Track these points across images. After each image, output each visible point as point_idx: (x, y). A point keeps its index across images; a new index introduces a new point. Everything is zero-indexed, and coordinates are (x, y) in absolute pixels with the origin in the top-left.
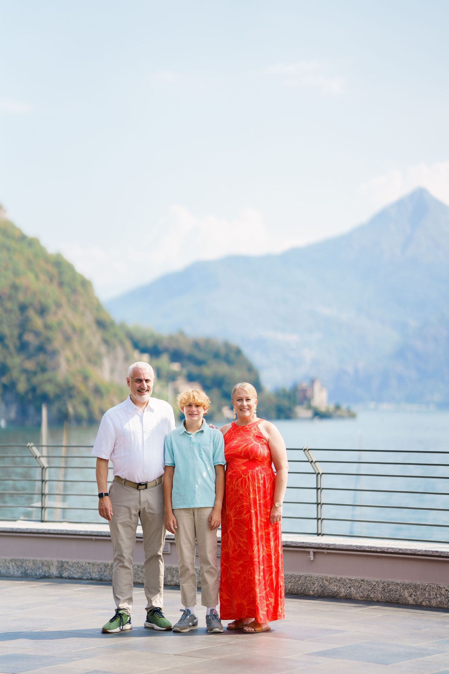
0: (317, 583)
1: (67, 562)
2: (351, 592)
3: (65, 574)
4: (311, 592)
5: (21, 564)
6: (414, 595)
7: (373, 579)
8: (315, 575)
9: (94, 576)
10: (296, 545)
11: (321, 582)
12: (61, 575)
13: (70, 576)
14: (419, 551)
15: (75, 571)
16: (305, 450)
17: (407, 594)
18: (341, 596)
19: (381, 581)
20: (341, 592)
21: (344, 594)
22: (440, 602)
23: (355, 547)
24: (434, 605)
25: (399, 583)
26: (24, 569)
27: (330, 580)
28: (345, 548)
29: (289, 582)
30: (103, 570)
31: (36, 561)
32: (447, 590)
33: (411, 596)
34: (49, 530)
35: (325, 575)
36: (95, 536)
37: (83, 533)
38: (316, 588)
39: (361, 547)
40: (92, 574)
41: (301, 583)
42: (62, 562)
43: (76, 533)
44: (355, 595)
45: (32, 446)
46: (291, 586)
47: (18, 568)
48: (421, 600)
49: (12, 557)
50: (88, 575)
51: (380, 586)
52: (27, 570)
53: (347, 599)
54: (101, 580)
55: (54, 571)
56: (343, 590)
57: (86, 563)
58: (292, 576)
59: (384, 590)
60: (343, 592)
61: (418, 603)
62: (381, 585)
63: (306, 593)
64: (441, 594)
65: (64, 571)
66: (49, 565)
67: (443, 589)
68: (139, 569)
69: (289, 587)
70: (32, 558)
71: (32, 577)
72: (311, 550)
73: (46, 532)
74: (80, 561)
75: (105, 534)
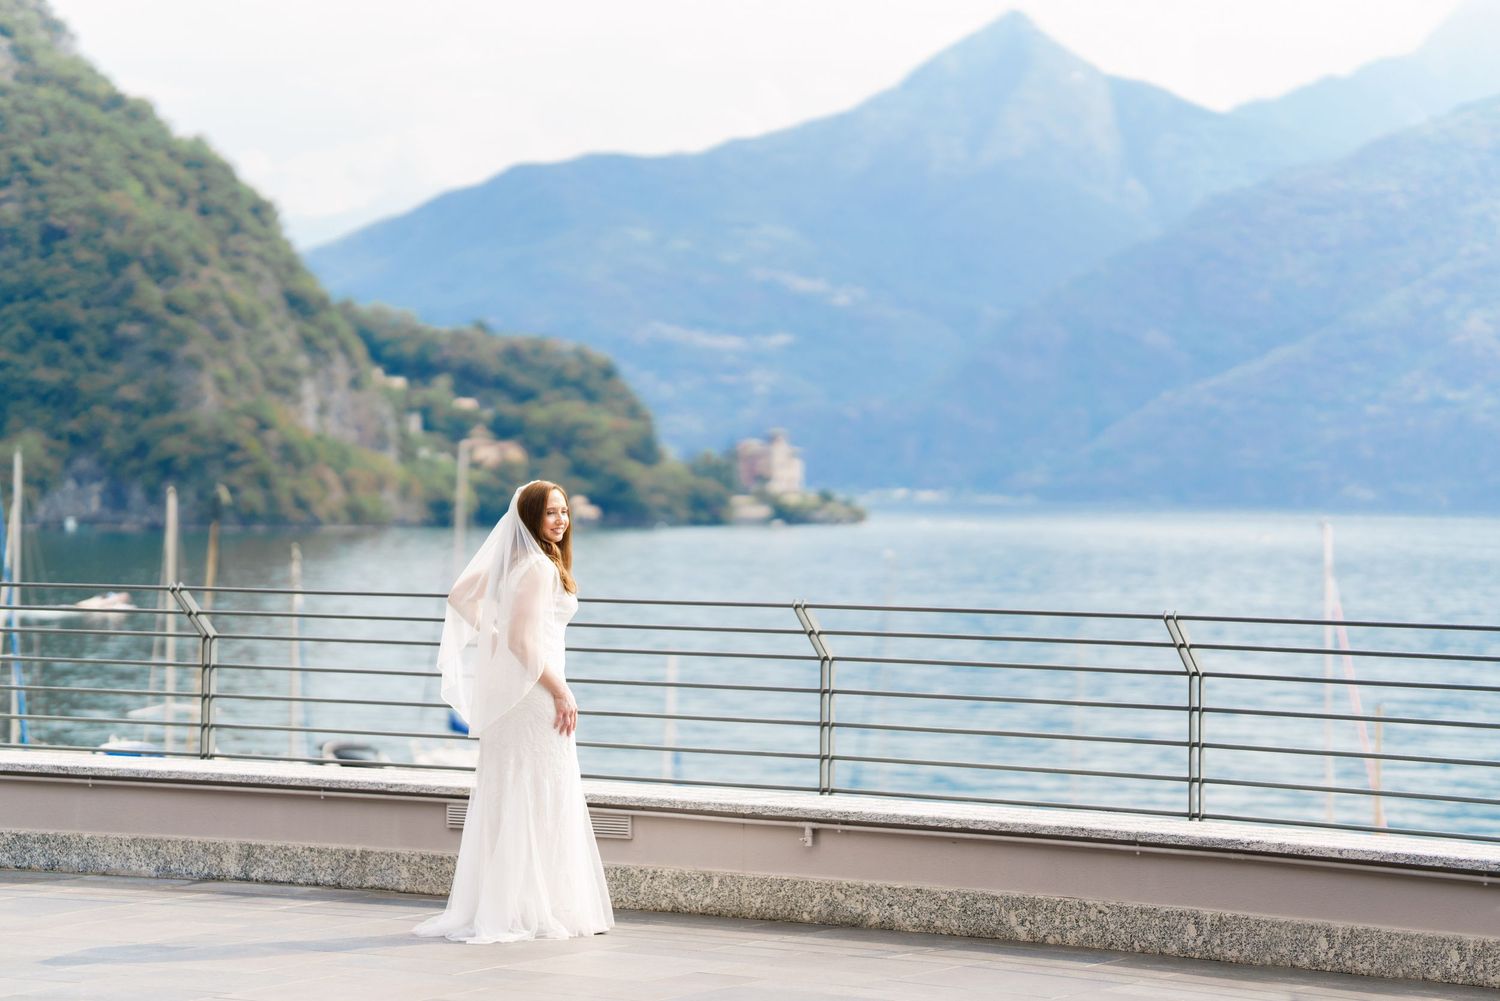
0: (818, 896)
1: (262, 847)
2: (892, 914)
3: (257, 873)
4: (806, 916)
5: (155, 849)
6: (1030, 922)
7: (940, 888)
8: (815, 878)
9: (322, 875)
10: (776, 814)
11: (828, 894)
12: (247, 875)
13: (268, 878)
14: (1044, 828)
15: (280, 867)
16: (797, 607)
17: (1013, 920)
18: (872, 921)
19: (959, 893)
20: (870, 916)
21: (878, 920)
22: (1086, 937)
23: (904, 820)
24: (1071, 944)
25: (999, 895)
26: (162, 861)
27: (847, 890)
28: (882, 821)
29: (757, 894)
30: (342, 864)
31: (190, 844)
32: (1100, 912)
33: (1022, 923)
34: (221, 775)
35: (835, 879)
36: (326, 789)
37: (298, 783)
38: (816, 907)
39: (917, 819)
40: (317, 873)
41: (783, 897)
42: (250, 846)
43: (281, 783)
44: (901, 921)
45: (181, 589)
46: (762, 902)
47: (150, 858)
48: (1044, 933)
49: (134, 836)
50: (309, 875)
51: (957, 903)
52: (171, 862)
53: (884, 929)
54: (338, 886)
55: (232, 867)
56: (874, 911)
57: (304, 849)
58: (763, 881)
59: (965, 911)
60: (875, 915)
61: (1037, 940)
62: (959, 901)
63: (794, 917)
64: (1088, 920)
65: (255, 866)
66: (219, 852)
67: (1093, 909)
68: (424, 863)
69: (758, 905)
70: (182, 837)
71: (182, 877)
72: (808, 826)
73: (213, 779)
74: (291, 844)
75: (347, 786)
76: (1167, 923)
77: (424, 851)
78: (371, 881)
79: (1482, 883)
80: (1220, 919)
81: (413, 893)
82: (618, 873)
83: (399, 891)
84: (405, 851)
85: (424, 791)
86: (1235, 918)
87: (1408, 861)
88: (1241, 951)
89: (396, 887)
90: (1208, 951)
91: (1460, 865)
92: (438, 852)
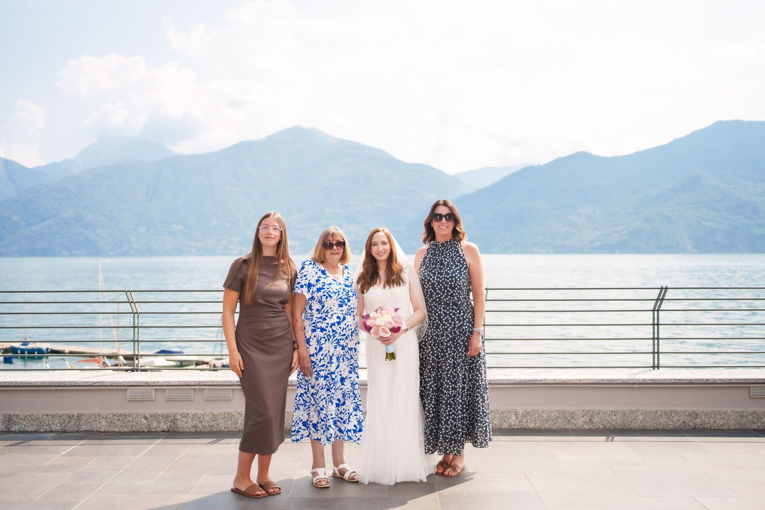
1: (17, 416)
3: (15, 428)
9: (54, 427)
12: (9, 430)
13: (22, 430)
30: (66, 421)
36: (55, 386)
37: (39, 384)
40: (51, 426)
42: (10, 415)
50: (47, 428)
54: (65, 432)
57: (43, 415)
68: (115, 417)
74: (35, 412)
75: (69, 384)
76: (503, 415)
77: (114, 412)
78: (84, 428)
79: (634, 387)
80: (526, 411)
81: (109, 432)
82: (226, 415)
83: (101, 432)
84: (103, 412)
85: (115, 384)
86: (532, 411)
87: (607, 382)
88: (535, 424)
89: (99, 430)
90: (521, 425)
91: (628, 381)
92: (122, 411)
